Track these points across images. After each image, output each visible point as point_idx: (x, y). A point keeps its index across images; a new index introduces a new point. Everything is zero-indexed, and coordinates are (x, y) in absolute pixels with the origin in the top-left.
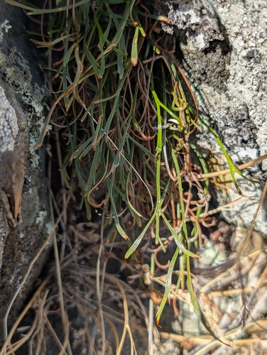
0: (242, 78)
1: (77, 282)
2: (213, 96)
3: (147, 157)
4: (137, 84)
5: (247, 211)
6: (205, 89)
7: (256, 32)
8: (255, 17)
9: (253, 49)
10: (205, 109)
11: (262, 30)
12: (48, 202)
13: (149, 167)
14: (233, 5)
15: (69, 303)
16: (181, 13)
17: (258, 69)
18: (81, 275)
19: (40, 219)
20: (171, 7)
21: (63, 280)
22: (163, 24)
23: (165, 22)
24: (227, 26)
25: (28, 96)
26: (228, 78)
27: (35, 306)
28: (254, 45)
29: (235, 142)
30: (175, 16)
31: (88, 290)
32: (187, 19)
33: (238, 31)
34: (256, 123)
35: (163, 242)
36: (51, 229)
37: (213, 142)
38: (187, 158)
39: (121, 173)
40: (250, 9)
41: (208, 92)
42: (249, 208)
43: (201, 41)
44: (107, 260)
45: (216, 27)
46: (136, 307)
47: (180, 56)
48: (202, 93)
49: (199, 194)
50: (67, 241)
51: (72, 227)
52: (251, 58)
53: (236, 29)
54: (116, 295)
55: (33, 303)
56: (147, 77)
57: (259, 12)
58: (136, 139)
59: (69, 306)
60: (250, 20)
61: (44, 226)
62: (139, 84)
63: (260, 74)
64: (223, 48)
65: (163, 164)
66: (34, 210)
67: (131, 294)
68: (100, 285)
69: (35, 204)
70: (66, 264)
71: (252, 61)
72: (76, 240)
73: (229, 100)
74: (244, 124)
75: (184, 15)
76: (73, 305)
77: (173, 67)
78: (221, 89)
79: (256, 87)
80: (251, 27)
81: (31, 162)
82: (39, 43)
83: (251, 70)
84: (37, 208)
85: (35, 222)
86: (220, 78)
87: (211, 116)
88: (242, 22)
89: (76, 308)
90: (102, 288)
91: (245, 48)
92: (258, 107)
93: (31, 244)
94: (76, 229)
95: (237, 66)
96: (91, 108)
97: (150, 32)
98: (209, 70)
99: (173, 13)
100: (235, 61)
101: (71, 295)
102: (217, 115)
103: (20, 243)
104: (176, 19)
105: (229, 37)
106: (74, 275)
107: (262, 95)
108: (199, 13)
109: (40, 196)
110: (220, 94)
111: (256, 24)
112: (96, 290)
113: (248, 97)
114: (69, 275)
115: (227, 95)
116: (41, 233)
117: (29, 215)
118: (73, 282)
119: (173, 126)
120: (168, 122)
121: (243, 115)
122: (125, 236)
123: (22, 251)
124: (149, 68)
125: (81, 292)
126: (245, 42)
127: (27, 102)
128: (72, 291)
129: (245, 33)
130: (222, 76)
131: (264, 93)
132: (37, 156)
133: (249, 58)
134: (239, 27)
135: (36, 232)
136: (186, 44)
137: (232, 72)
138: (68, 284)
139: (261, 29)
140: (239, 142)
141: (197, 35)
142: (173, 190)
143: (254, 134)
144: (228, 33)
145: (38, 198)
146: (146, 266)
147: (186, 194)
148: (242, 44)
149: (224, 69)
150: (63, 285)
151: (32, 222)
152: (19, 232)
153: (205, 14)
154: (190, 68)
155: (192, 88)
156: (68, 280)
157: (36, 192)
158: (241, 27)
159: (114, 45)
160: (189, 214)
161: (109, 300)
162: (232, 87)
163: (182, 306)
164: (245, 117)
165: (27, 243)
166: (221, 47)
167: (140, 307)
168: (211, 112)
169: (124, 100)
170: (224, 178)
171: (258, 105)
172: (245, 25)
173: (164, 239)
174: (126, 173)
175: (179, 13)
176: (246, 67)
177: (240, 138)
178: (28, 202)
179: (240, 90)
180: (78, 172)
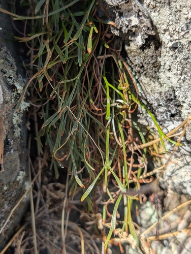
0: (170, 66)
1: (48, 230)
2: (149, 85)
3: (100, 131)
4: (93, 74)
5: (176, 175)
6: (143, 81)
7: (179, 28)
8: (177, 16)
9: (177, 41)
10: (143, 95)
11: (183, 26)
12: (27, 166)
13: (102, 137)
14: (161, 9)
15: (41, 245)
16: (125, 19)
17: (181, 56)
18: (51, 224)
19: (20, 178)
20: (117, 14)
21: (37, 228)
22: (112, 28)
23: (113, 26)
24: (158, 26)
25: (11, 78)
26: (160, 68)
27: (14, 245)
28: (178, 38)
29: (165, 118)
30: (120, 21)
31: (56, 236)
32: (129, 23)
33: (165, 28)
34: (181, 100)
35: (112, 195)
36: (28, 186)
37: (150, 120)
38: (130, 131)
39: (80, 138)
40: (174, 9)
41: (146, 82)
42: (177, 172)
43: (139, 40)
44: (70, 210)
45: (149, 25)
46: (92, 248)
47: (124, 55)
48: (141, 84)
49: (139, 160)
50: (41, 198)
51: (44, 187)
52: (176, 48)
53: (164, 27)
54: (76, 239)
55: (13, 242)
56: (100, 68)
57: (180, 11)
58: (91, 114)
59: (41, 248)
60: (174, 19)
61: (23, 183)
62: (94, 73)
63: (183, 61)
64: (155, 44)
65: (112, 133)
66: (16, 170)
67: (88, 239)
68: (64, 231)
69: (16, 165)
70: (39, 215)
71: (176, 51)
72: (48, 197)
73: (161, 86)
74: (172, 103)
75: (126, 20)
76: (44, 247)
77: (119, 62)
78: (155, 78)
79: (179, 71)
80: (175, 24)
81: (14, 132)
82: (21, 39)
83: (176, 59)
84: (18, 168)
85: (16, 179)
86: (154, 69)
87: (148, 100)
88: (168, 21)
89: (46, 250)
90: (66, 233)
91: (171, 41)
92: (182, 88)
93: (13, 195)
94: (47, 188)
95: (166, 57)
96: (58, 87)
97: (103, 37)
98: (146, 63)
99: (118, 19)
100: (164, 54)
101: (42, 238)
102: (152, 98)
103: (3, 194)
104: (121, 23)
105: (159, 35)
106: (45, 224)
107: (185, 78)
108: (137, 14)
109: (20, 159)
110: (154, 82)
111: (178, 21)
112: (61, 235)
113: (174, 81)
114: (42, 223)
115: (160, 82)
116: (21, 189)
117: (12, 173)
118: (44, 229)
119: (119, 105)
120: (115, 102)
121: (171, 95)
122: (81, 185)
123: (6, 200)
124: (102, 62)
125: (51, 237)
126: (171, 36)
127: (11, 83)
128: (43, 235)
129: (171, 29)
130: (155, 67)
131: (185, 76)
132: (19, 128)
133: (174, 48)
134: (166, 25)
135: (17, 187)
136: (129, 45)
137: (162, 64)
138: (40, 230)
139: (182, 24)
140: (169, 116)
141: (137, 36)
142: (119, 155)
143: (180, 111)
144: (159, 31)
145: (19, 160)
146: (100, 215)
147: (129, 160)
148: (169, 37)
149: (157, 61)
150: (37, 231)
151: (14, 179)
152: (3, 185)
153: (141, 16)
154: (133, 64)
155: (134, 81)
156: (41, 228)
157: (18, 155)
158: (168, 25)
159: (75, 39)
160: (132, 176)
161: (71, 242)
162: (163, 76)
163: (128, 251)
164: (173, 97)
165: (9, 195)
166: (154, 44)
167: (94, 248)
168: (148, 97)
169: (83, 86)
170: (159, 151)
171: (182, 86)
172: (171, 23)
173: (113, 193)
174: (84, 139)
175: (123, 19)
176: (172, 56)
177: (169, 114)
178: (10, 162)
179: (169, 76)
180: (49, 141)
